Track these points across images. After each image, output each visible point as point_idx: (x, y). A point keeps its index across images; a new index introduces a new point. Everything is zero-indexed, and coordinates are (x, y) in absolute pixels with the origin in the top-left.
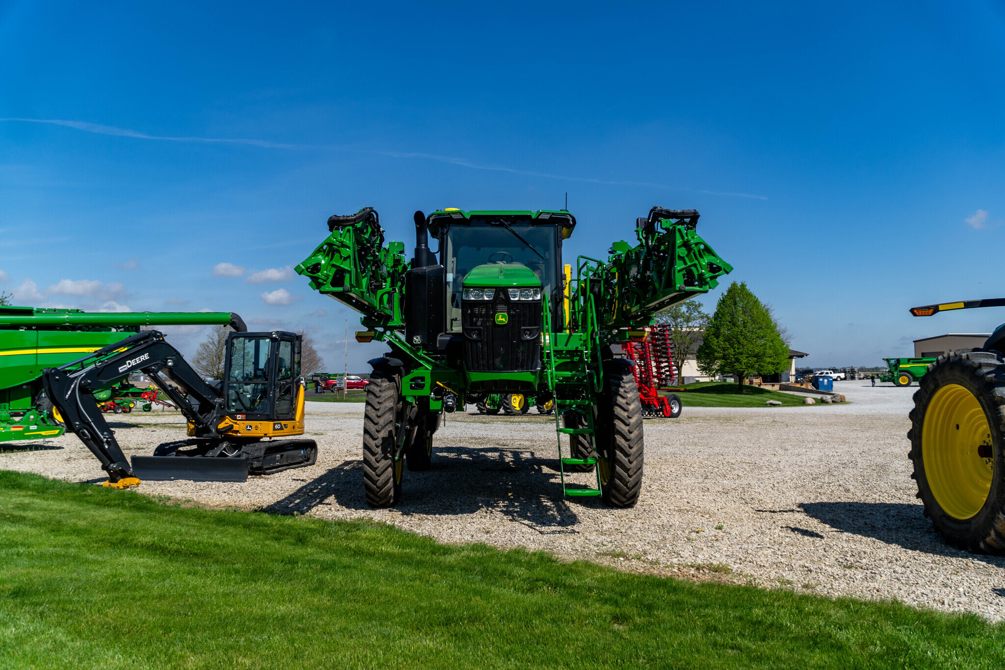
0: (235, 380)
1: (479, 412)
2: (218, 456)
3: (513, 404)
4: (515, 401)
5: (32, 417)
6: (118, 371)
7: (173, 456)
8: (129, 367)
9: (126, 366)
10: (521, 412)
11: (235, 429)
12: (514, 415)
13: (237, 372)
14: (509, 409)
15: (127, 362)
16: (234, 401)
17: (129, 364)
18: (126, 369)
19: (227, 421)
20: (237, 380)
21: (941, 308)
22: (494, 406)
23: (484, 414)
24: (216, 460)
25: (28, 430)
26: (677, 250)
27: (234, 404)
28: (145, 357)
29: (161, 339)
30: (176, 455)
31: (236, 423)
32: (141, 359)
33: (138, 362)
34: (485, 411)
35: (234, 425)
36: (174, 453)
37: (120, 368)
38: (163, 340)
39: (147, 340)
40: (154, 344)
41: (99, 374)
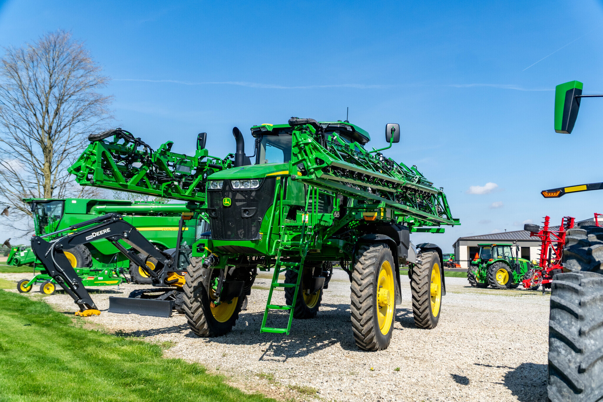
0: (183, 248)
1: (470, 285)
2: (165, 300)
3: (497, 279)
4: (500, 277)
5: (106, 272)
6: (85, 239)
7: (138, 298)
8: (94, 237)
9: (91, 236)
10: (505, 286)
11: (179, 281)
12: (499, 289)
13: (185, 242)
14: (494, 283)
15: (93, 234)
16: (183, 262)
17: (94, 235)
18: (92, 238)
19: (175, 276)
20: (185, 248)
21: (566, 190)
22: (482, 280)
23: (474, 286)
24: (162, 302)
25: (97, 280)
26: (293, 148)
27: (182, 264)
28: (108, 230)
29: (121, 219)
30: (141, 298)
31: (181, 278)
32: (104, 232)
33: (101, 234)
34: (475, 285)
35: (179, 279)
36: (140, 296)
37: (87, 238)
38: (122, 219)
39: (110, 219)
40: (114, 222)
41: (70, 241)
